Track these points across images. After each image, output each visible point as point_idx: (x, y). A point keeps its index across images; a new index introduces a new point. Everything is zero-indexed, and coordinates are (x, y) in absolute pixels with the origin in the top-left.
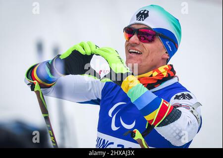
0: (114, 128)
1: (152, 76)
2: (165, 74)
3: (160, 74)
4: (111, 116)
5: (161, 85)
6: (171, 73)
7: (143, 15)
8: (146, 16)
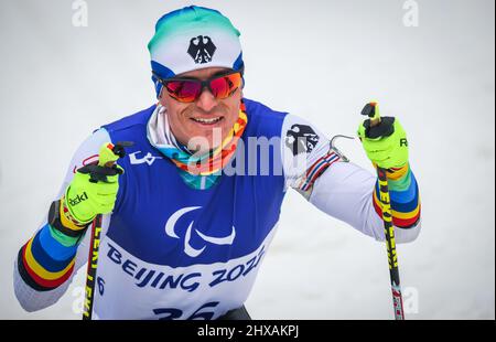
8: (211, 48)
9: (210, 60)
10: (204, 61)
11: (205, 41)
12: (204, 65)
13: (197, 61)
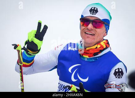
0: (73, 80)
6: (107, 45)
7: (94, 11)
8: (97, 11)
9: (95, 14)
10: (93, 14)
11: (96, 9)
12: (93, 15)
13: (91, 14)
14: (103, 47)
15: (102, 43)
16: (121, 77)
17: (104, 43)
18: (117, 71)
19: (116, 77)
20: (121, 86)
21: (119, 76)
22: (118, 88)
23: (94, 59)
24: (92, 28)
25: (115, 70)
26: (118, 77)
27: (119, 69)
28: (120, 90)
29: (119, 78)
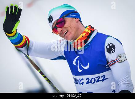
0: (80, 71)
1: (83, 36)
2: (89, 32)
3: (87, 33)
4: (76, 65)
5: (90, 38)
6: (92, 29)
7: (50, 19)
13: (51, 23)
14: (89, 33)
15: (86, 30)
16: (114, 51)
17: (88, 29)
18: (108, 47)
19: (110, 53)
20: (119, 58)
21: (112, 51)
22: (117, 62)
23: (87, 46)
24: (62, 29)
25: (107, 47)
26: (111, 53)
27: (109, 44)
28: (120, 61)
29: (113, 52)
